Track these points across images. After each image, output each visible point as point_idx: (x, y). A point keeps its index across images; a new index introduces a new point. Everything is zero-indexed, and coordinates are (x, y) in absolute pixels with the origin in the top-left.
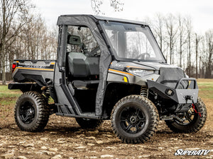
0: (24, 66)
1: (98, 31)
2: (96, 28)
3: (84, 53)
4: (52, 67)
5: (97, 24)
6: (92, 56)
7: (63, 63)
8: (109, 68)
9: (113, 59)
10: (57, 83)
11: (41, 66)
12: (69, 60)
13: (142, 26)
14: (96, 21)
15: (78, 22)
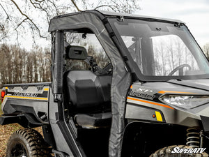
0: (13, 94)
1: (107, 34)
2: (104, 30)
3: (94, 71)
4: (45, 94)
5: (105, 22)
6: (106, 75)
7: (59, 89)
8: (128, 95)
9: (134, 79)
10: (53, 118)
11: (33, 93)
12: (69, 83)
13: (176, 24)
14: (103, 18)
15: (77, 23)
